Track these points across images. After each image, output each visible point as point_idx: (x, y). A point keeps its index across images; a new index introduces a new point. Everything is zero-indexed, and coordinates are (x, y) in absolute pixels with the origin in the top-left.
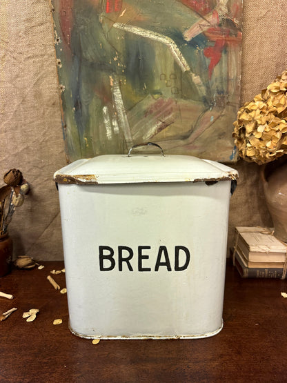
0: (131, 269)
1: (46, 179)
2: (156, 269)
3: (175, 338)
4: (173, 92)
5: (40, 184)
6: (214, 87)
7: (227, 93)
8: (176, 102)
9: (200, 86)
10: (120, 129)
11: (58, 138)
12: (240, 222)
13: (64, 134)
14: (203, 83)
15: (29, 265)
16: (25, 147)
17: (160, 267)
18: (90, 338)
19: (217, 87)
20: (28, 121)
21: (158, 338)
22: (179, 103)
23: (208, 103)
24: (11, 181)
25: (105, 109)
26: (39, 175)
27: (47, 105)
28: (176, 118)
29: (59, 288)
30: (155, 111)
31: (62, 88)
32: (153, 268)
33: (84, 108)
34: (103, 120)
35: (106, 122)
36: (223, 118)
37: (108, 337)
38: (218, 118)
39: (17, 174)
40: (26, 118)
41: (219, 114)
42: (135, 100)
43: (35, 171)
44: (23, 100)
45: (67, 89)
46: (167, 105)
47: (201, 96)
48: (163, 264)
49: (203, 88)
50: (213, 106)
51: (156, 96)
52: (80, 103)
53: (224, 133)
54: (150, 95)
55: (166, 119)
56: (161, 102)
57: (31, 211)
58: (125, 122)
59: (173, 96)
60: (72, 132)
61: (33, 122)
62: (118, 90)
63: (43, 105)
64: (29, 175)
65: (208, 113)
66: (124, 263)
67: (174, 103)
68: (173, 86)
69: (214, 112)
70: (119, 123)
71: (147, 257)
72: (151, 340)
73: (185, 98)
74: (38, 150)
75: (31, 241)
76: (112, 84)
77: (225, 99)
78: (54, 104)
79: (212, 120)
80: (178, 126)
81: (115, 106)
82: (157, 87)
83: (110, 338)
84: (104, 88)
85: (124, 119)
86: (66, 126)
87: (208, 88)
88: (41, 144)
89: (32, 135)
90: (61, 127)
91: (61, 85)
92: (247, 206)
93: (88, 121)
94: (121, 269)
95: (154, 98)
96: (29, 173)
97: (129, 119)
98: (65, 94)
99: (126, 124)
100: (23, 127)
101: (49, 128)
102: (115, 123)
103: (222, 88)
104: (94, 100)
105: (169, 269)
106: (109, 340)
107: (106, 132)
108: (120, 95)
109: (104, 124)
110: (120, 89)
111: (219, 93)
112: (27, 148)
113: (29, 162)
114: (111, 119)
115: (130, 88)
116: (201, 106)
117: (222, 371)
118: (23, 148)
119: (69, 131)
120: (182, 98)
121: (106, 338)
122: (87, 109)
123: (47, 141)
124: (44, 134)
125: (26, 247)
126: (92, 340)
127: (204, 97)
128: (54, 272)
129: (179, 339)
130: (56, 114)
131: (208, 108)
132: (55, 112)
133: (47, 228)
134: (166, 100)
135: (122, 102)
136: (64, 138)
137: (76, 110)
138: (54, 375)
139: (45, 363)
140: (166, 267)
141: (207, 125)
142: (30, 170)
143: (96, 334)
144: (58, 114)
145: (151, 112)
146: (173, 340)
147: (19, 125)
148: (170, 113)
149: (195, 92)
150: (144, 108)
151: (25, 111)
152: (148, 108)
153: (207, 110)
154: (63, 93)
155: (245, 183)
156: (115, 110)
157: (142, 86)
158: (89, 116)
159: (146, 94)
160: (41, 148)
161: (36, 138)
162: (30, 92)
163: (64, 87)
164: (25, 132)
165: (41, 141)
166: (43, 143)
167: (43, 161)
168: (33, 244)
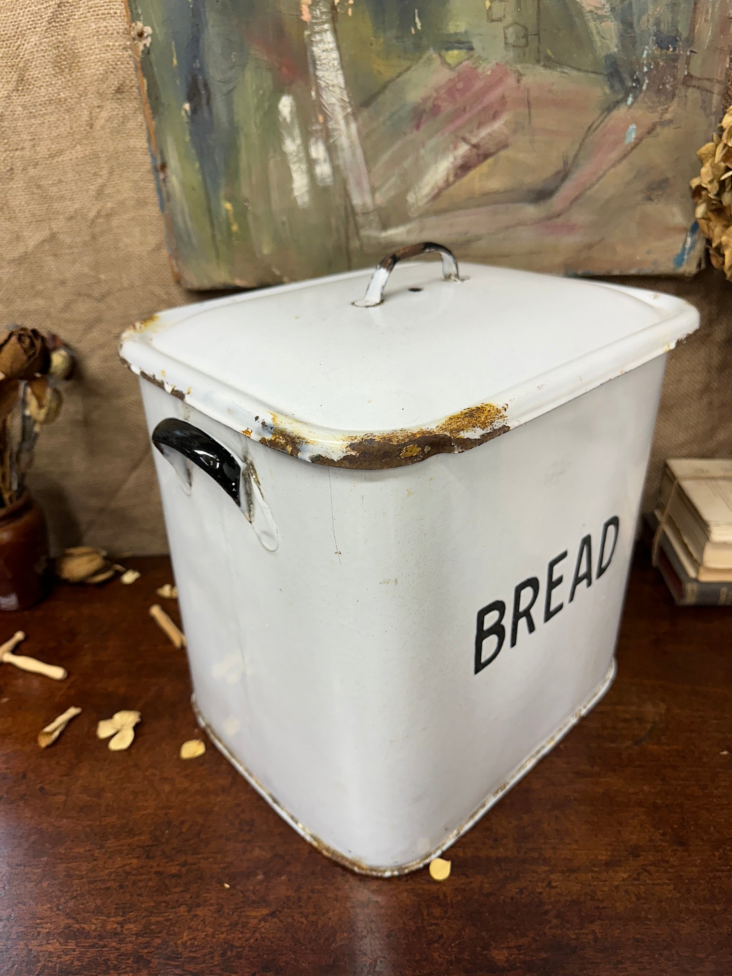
4: (511, 40)
6: (645, 24)
7: (690, 41)
8: (520, 75)
9: (600, 18)
10: (336, 169)
11: (141, 203)
12: (682, 445)
13: (159, 191)
14: (613, 9)
15: (97, 573)
16: (46, 233)
19: (657, 23)
20: (43, 150)
22: (527, 80)
23: (622, 81)
24: (17, 366)
25: (286, 105)
26: (98, 320)
27: (100, 95)
28: (515, 132)
30: (447, 107)
31: (141, 35)
33: (219, 104)
34: (280, 141)
35: (291, 146)
36: (666, 133)
38: (651, 131)
39: (32, 345)
40: (35, 140)
41: (654, 117)
42: (383, 69)
43: (83, 308)
44: (21, 80)
45: (160, 38)
46: (489, 88)
47: (602, 54)
49: (611, 27)
50: (636, 90)
51: (453, 56)
52: (206, 85)
53: (666, 181)
54: (431, 53)
55: (484, 132)
56: (468, 77)
57: (86, 423)
58: (352, 145)
59: (511, 54)
60: (183, 184)
61: (60, 152)
62: (329, 37)
63: (85, 93)
64: (67, 321)
65: (621, 112)
67: (511, 81)
68: (509, 19)
69: (638, 112)
70: (332, 150)
73: (550, 63)
74: (85, 244)
75: (94, 503)
76: (306, 16)
77: (680, 64)
78: (119, 90)
79: (631, 136)
80: (521, 156)
81: (318, 94)
82: (457, 25)
84: (280, 31)
85: (349, 137)
86: (164, 167)
87: (627, 25)
88: (93, 222)
89: (62, 198)
90: (148, 166)
91: (140, 25)
92: (705, 400)
93: (231, 148)
95: (444, 63)
96: (67, 315)
97: (364, 137)
98: (153, 57)
99: (354, 154)
100: (32, 172)
101: (111, 173)
102: (318, 151)
103: (674, 24)
104: (249, 75)
107: (290, 179)
108: (335, 55)
109: (284, 155)
110: (335, 31)
111: (661, 43)
112: (53, 237)
113: (63, 283)
114: (307, 136)
115: (367, 28)
116: (600, 91)
117: (639, 897)
118: (39, 237)
119: (174, 181)
120: (538, 61)
122: (230, 104)
123: (109, 216)
124: (100, 194)
125: (83, 518)
127: (607, 57)
128: (167, 591)
130: (131, 125)
131: (620, 96)
132: (125, 119)
134: (486, 69)
135: (340, 80)
136: (162, 207)
137: (194, 110)
138: (199, 912)
139: (173, 876)
141: (614, 155)
142: (67, 307)
144: (138, 122)
145: (435, 110)
147: (18, 164)
148: (495, 116)
149: (584, 41)
150: (414, 96)
151: (32, 116)
152: (425, 100)
153: (617, 104)
154: (147, 51)
155: (709, 335)
156: (319, 107)
157: (406, 21)
158: (234, 129)
159: (418, 48)
160: (94, 237)
161: (76, 206)
162: (37, 51)
163: (148, 30)
164: (39, 187)
165: (92, 214)
166: (99, 221)
167: (102, 277)
168: (101, 511)
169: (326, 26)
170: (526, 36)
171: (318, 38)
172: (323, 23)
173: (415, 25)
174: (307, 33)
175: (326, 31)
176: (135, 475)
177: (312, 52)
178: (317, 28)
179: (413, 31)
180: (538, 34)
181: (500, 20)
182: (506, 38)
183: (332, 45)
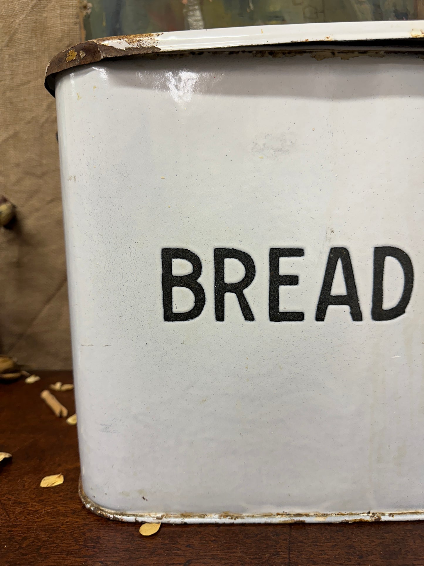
0: (248, 315)
1: (49, 198)
2: (320, 316)
3: (367, 518)
4: (308, 15)
5: (37, 210)
6: (387, 6)
7: (415, 16)
9: (360, 3)
15: (7, 371)
16: (11, 132)
17: (331, 308)
18: (132, 519)
19: (395, 6)
20: (17, 81)
21: (321, 520)
26: (37, 192)
29: (65, 412)
31: (85, 7)
32: (310, 313)
37: (184, 515)
40: (13, 75)
43: (28, 183)
44: (10, 40)
45: (97, 9)
48: (339, 300)
49: (367, 7)
57: (18, 265)
61: (28, 82)
62: (198, 13)
66: (230, 298)
68: (306, 4)
71: (293, 280)
72: (303, 524)
74: (36, 139)
82: (275, 7)
83: (188, 520)
87: (377, 6)
88: (42, 126)
89: (25, 110)
91: (85, 2)
94: (220, 316)
96: (17, 188)
98: (91, 19)
100: (8, 94)
103: (405, 6)
105: (357, 316)
106: (185, 525)
108: (201, 23)
110: (202, 10)
111: (399, 16)
112: (15, 135)
113: (18, 165)
118: (6, 135)
121: (179, 520)
124: (49, 108)
125: (7, 341)
126: (138, 524)
128: (58, 386)
129: (378, 523)
133: (48, 301)
140: (346, 308)
142: (18, 181)
143: (150, 509)
146: (361, 523)
151: (13, 60)
154: (88, 17)
157: (244, 5)
160: (42, 136)
161: (33, 115)
162: (23, 24)
163: (90, 5)
164: (11, 103)
165: (42, 120)
166: (47, 125)
167: (44, 162)
168: (20, 336)
169: (197, 7)
170: (316, 13)
171: (191, 13)
172: (195, 5)
173: (249, 7)
174: (185, 10)
175: (196, 10)
176: (48, 307)
177: (188, 21)
178: (191, 8)
179: (248, 10)
180: (323, 12)
181: (300, 4)
182: (304, 14)
183: (199, 18)
